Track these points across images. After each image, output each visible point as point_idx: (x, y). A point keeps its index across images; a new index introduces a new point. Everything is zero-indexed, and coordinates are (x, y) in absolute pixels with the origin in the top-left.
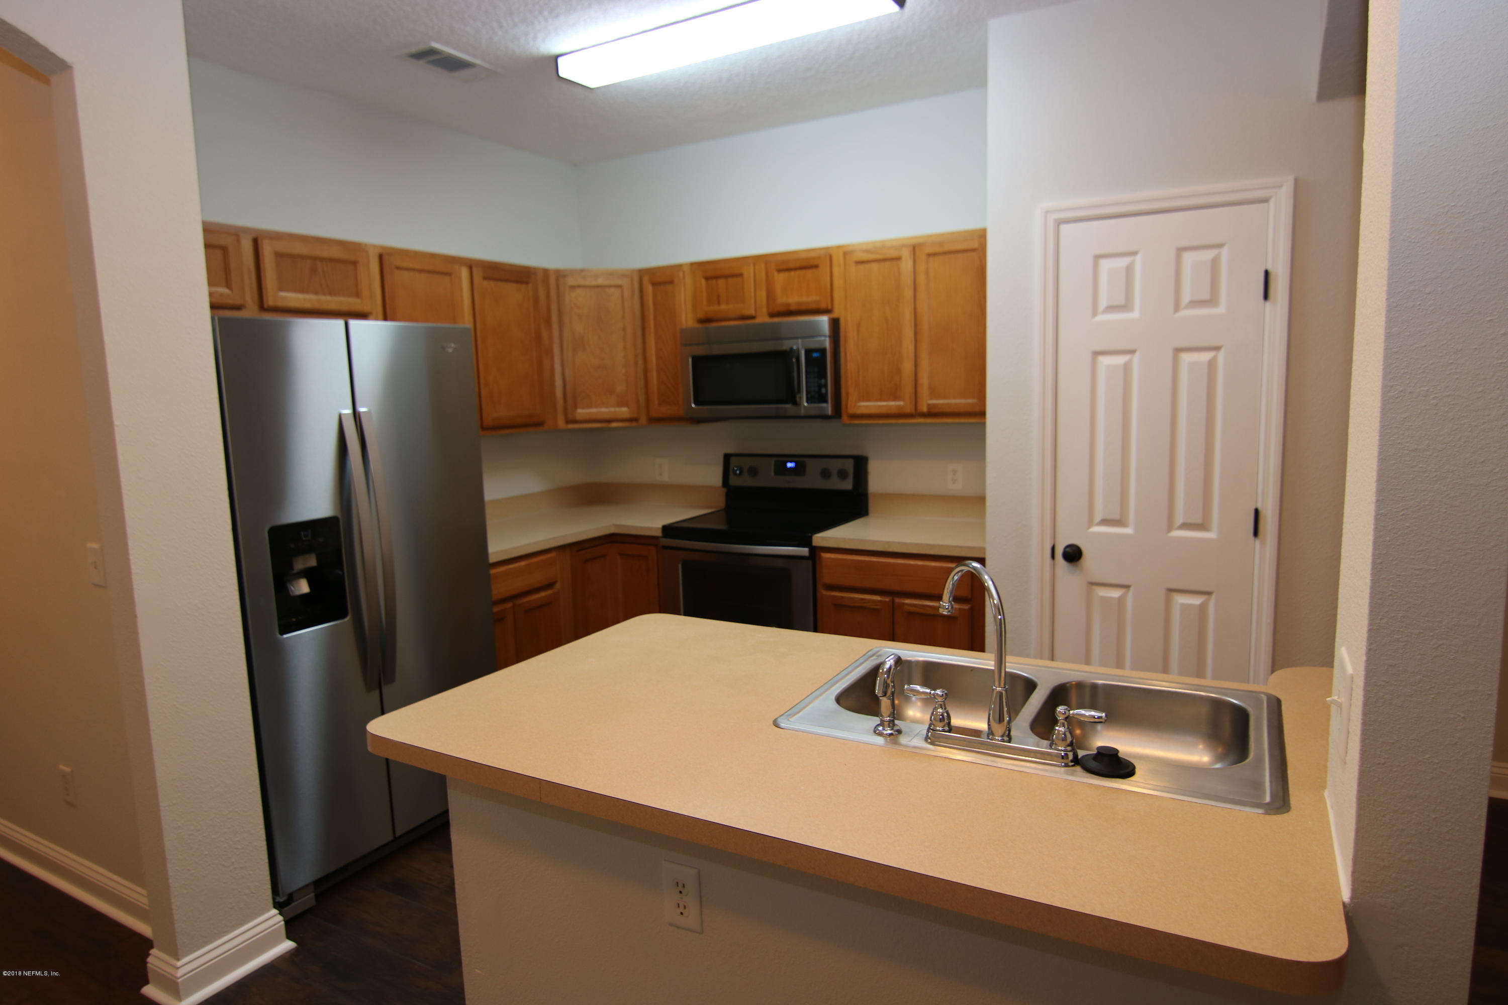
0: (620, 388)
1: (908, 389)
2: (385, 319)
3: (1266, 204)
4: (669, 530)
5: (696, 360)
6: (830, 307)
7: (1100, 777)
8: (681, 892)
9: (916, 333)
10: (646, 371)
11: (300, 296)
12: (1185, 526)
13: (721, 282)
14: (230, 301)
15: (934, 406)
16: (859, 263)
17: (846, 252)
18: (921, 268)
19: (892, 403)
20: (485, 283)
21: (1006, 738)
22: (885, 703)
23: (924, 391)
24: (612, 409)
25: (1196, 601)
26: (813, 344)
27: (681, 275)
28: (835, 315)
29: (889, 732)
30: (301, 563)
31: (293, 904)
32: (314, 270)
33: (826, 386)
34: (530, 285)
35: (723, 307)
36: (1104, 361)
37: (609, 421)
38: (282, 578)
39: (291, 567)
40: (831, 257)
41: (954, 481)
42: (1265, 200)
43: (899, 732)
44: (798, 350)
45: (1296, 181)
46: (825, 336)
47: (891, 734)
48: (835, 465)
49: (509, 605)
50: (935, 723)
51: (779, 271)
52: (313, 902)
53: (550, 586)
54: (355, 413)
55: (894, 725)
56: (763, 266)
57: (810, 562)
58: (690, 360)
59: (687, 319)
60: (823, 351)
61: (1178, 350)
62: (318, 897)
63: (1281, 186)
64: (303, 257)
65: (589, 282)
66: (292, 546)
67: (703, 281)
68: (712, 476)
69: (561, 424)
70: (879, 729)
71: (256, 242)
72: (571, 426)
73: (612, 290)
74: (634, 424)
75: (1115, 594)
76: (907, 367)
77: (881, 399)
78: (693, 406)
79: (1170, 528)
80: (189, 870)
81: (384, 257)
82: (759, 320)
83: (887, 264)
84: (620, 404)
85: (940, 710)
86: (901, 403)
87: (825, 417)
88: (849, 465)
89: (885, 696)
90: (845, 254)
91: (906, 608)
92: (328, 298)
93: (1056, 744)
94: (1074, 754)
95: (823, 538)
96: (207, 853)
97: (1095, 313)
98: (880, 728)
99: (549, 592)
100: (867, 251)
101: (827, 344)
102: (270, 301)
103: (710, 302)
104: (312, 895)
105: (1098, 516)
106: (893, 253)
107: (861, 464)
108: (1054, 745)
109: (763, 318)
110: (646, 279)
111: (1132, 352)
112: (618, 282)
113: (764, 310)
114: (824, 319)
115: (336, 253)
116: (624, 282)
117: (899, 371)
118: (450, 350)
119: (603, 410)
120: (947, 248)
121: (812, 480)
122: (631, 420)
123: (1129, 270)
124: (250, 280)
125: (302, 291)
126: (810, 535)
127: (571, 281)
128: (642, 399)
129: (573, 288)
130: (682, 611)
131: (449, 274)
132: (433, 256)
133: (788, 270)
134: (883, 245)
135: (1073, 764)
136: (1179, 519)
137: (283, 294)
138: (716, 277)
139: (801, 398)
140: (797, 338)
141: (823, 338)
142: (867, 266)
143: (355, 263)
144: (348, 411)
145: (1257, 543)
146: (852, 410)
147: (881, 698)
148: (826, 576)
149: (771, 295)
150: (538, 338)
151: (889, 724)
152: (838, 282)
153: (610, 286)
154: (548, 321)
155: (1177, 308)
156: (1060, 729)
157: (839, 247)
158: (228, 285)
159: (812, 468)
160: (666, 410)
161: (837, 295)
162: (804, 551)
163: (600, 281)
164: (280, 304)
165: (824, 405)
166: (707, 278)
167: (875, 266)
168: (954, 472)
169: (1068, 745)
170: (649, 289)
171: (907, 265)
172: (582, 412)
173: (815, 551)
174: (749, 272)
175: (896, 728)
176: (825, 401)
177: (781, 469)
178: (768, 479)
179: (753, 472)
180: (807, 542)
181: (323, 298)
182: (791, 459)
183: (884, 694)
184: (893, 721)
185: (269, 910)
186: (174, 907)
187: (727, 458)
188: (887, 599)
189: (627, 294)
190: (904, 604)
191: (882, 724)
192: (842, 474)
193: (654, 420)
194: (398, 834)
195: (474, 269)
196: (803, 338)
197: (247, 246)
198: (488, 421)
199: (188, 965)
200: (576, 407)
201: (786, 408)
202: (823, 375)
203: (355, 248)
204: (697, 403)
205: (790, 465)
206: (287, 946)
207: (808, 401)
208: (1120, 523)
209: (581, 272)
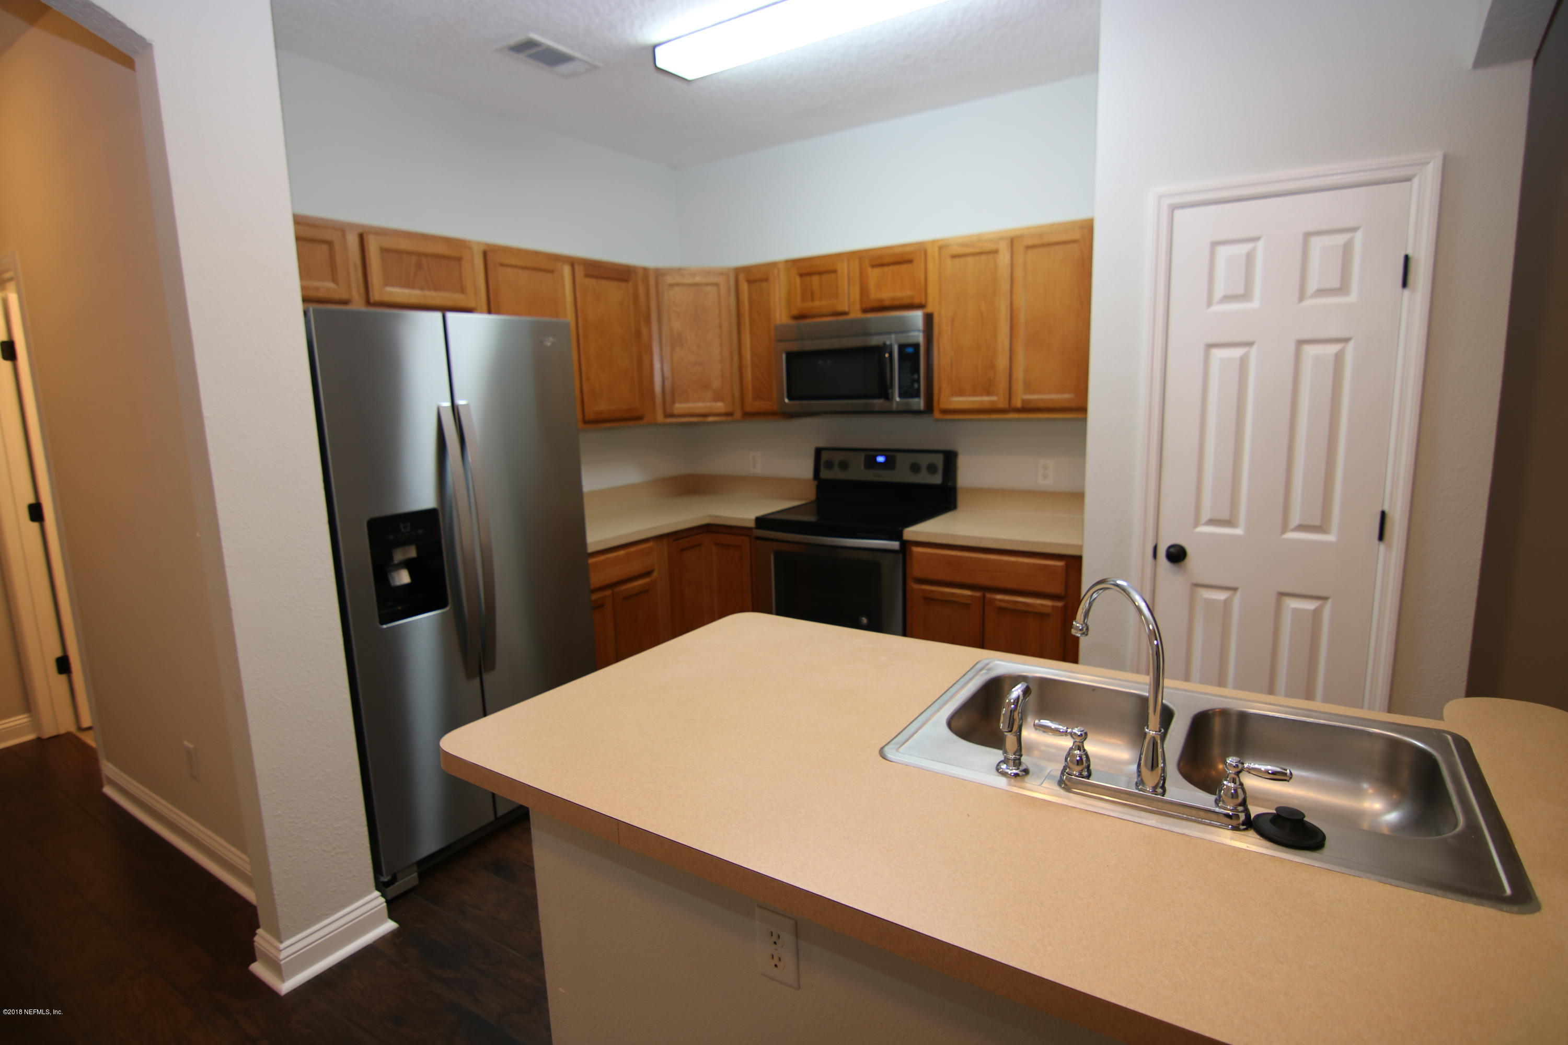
0: (716, 383)
1: (1002, 384)
2: (490, 312)
3: (1408, 183)
4: (762, 522)
5: (791, 356)
6: (923, 302)
7: (1284, 848)
8: (775, 943)
9: (1012, 327)
10: (741, 367)
11: (406, 291)
12: (1301, 528)
13: (815, 279)
14: (336, 296)
15: (1029, 401)
16: (954, 257)
17: (942, 246)
18: (1019, 260)
19: (986, 399)
20: (587, 281)
21: (1160, 790)
22: (1010, 739)
23: (1019, 386)
24: (709, 404)
25: (1310, 605)
26: (904, 339)
27: (776, 272)
28: (929, 309)
29: (1014, 771)
30: (399, 556)
31: (397, 884)
32: (419, 266)
33: (918, 381)
34: (630, 284)
35: (817, 303)
36: (1217, 354)
37: (704, 415)
38: (382, 570)
39: (391, 559)
40: (925, 252)
41: (1045, 477)
42: (1408, 179)
43: (1026, 771)
44: (891, 346)
45: (1445, 157)
46: (919, 331)
47: (1016, 775)
48: (924, 460)
49: (608, 593)
50: (1071, 765)
51: (873, 266)
52: (416, 882)
53: (648, 574)
54: (454, 405)
55: (1020, 764)
56: (857, 262)
57: (901, 556)
58: (784, 356)
59: (781, 315)
60: (916, 346)
61: (1301, 343)
62: (421, 876)
63: (1428, 163)
64: (409, 253)
65: (687, 280)
66: (391, 537)
67: (798, 279)
68: (803, 469)
69: (660, 417)
70: (1002, 767)
71: (361, 238)
72: (669, 420)
73: (709, 289)
74: (729, 418)
75: (1221, 596)
76: (1002, 361)
77: (974, 393)
78: (786, 400)
79: (1284, 529)
80: (290, 856)
81: (489, 254)
82: (852, 316)
83: (984, 258)
84: (716, 399)
85: (1077, 752)
86: (994, 398)
87: (918, 413)
88: (939, 460)
89: (1011, 731)
90: (940, 248)
91: (998, 603)
92: (433, 293)
93: (1224, 802)
94: (1246, 815)
95: (913, 532)
96: (307, 839)
97: (1209, 304)
98: (1004, 766)
99: (647, 580)
100: (963, 245)
101: (920, 338)
102: (376, 296)
103: (804, 299)
104: (416, 874)
105: (1206, 515)
106: (990, 247)
107: (950, 458)
108: (1221, 803)
109: (856, 314)
110: (742, 277)
111: (1250, 344)
112: (715, 280)
113: (857, 306)
114: (917, 316)
115: (441, 249)
116: (721, 280)
117: (993, 366)
118: (549, 344)
119: (700, 405)
120: (1046, 240)
121: (901, 474)
122: (727, 414)
123: (1250, 258)
124: (356, 276)
125: (408, 286)
126: (900, 529)
127: (669, 279)
128: (737, 394)
129: (672, 286)
130: (774, 610)
131: (552, 271)
132: (536, 254)
133: (883, 265)
134: (979, 239)
135: (1244, 827)
136: (1295, 519)
137: (389, 289)
138: (810, 274)
139: (893, 394)
140: (890, 333)
141: (916, 334)
142: (963, 260)
143: (459, 259)
144: (447, 404)
145: (1382, 547)
146: (944, 405)
147: (1006, 733)
148: (917, 570)
149: (864, 291)
150: (638, 334)
151: (1014, 763)
152: (933, 276)
153: (707, 284)
154: (648, 319)
156: (1229, 784)
157: (934, 242)
158: (335, 280)
159: (903, 463)
160: (759, 405)
161: (931, 290)
162: (895, 545)
163: (698, 279)
164: (386, 299)
165: (916, 400)
166: (801, 275)
167: (971, 260)
168: (1045, 468)
169: (1240, 805)
170: (744, 287)
171: (1004, 258)
172: (679, 407)
173: (906, 545)
174: (843, 268)
175: (1022, 768)
176: (918, 396)
177: (871, 463)
178: (858, 472)
179: (844, 465)
180: (898, 536)
181: (428, 293)
182: (882, 453)
183: (1010, 729)
184: (1020, 759)
185: (371, 892)
186: (275, 892)
187: (818, 452)
188: (978, 594)
189: (723, 291)
190: (995, 600)
191: (1005, 761)
192: (932, 469)
193: (749, 415)
194: (500, 813)
195: (576, 267)
196: (896, 333)
197: (352, 241)
198: (590, 415)
199: (289, 948)
200: (673, 402)
201: (878, 403)
202: (916, 370)
203: (459, 245)
204: (790, 398)
205: (881, 459)
206: (390, 925)
207: (900, 396)
208: (1229, 523)
209: (679, 271)
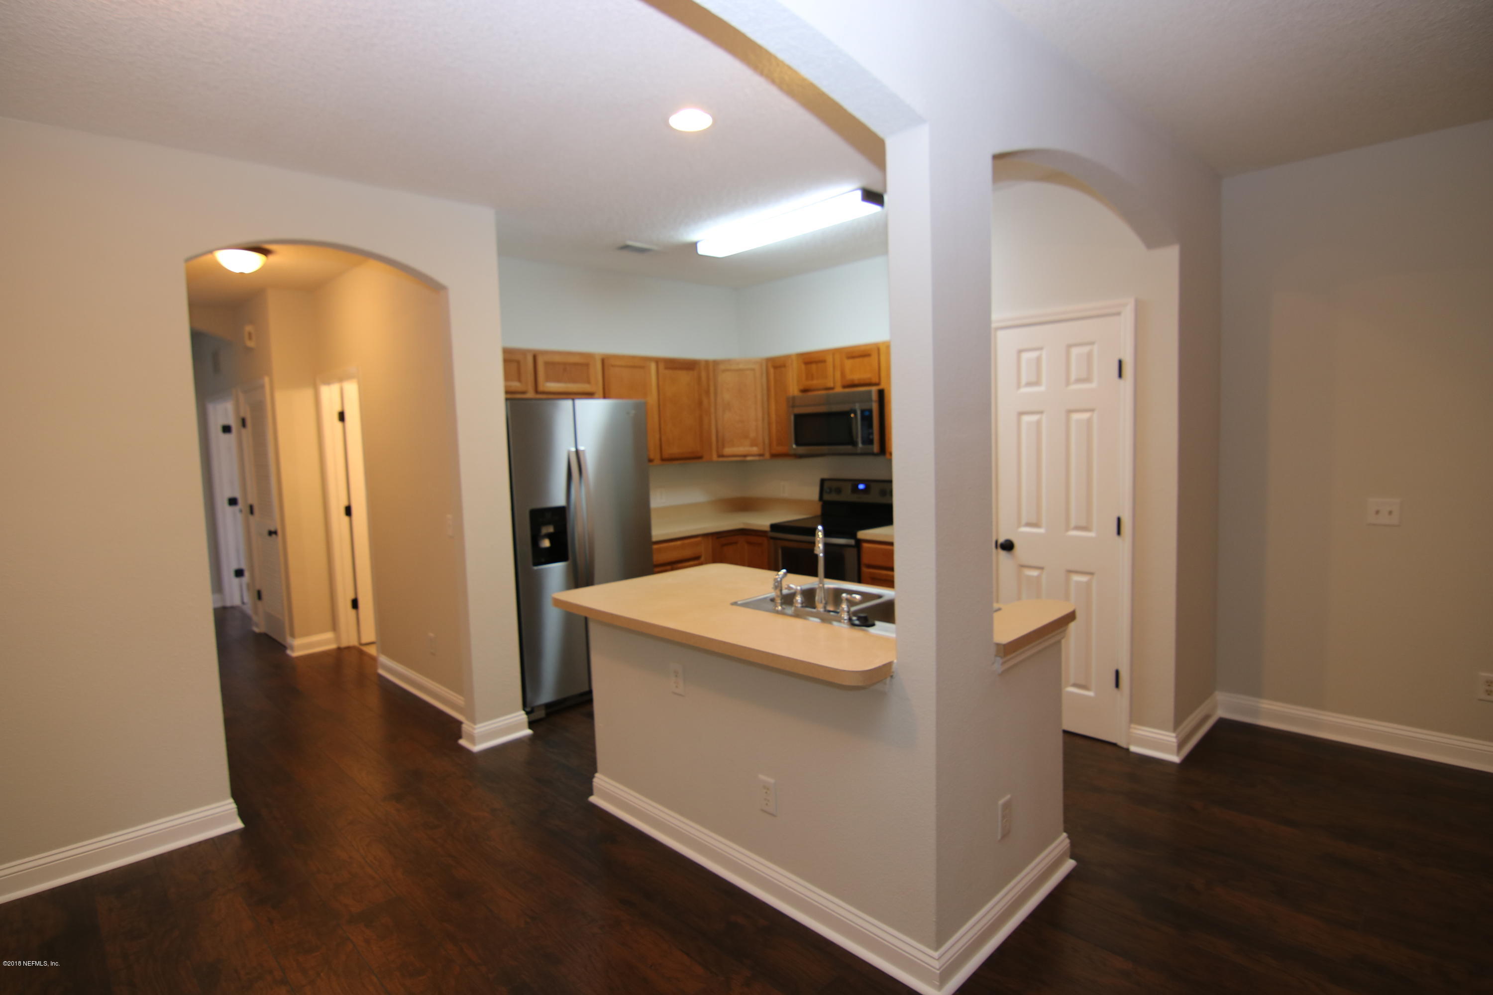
0: (753, 435)
2: (605, 396)
3: (1119, 317)
4: (774, 527)
5: (797, 417)
6: (878, 382)
7: (857, 626)
10: (770, 424)
12: (1077, 528)
13: (814, 366)
14: (520, 389)
20: (667, 371)
24: (747, 449)
25: (1085, 579)
26: (865, 406)
27: (790, 362)
28: (880, 387)
30: (544, 531)
31: (535, 713)
32: (565, 370)
33: (874, 434)
34: (696, 371)
35: (815, 382)
36: (1025, 418)
37: (745, 456)
38: (535, 538)
39: (541, 532)
40: (879, 350)
42: (1119, 314)
44: (857, 410)
45: (1137, 303)
46: (874, 401)
51: (848, 358)
53: (697, 558)
54: (577, 452)
56: (838, 355)
57: (856, 548)
58: (793, 417)
59: (793, 390)
60: (872, 411)
61: (1069, 412)
63: (1127, 305)
64: (559, 363)
65: (734, 367)
66: (542, 520)
67: (803, 366)
68: (812, 493)
69: (715, 458)
71: (535, 358)
72: (721, 459)
73: (749, 372)
74: (761, 458)
75: (1035, 573)
78: (794, 446)
79: (1068, 529)
81: (605, 361)
82: (836, 390)
84: (752, 445)
87: (873, 454)
88: (881, 487)
90: (888, 347)
92: (572, 386)
95: (866, 534)
97: (1019, 386)
99: (696, 562)
101: (875, 406)
102: (541, 389)
103: (807, 379)
105: (1024, 521)
109: (839, 389)
110: (769, 364)
111: (1041, 413)
112: (752, 367)
113: (840, 384)
114: (874, 390)
115: (578, 360)
116: (756, 367)
118: (633, 415)
119: (742, 449)
121: (873, 498)
122: (759, 456)
123: (1039, 359)
124: (531, 378)
125: (558, 380)
126: (857, 532)
127: (722, 367)
128: (767, 441)
129: (724, 371)
131: (643, 367)
132: (633, 358)
133: (854, 358)
136: (1073, 523)
137: (550, 385)
138: (810, 363)
139: (857, 442)
140: (857, 402)
141: (871, 403)
143: (588, 365)
144: (573, 449)
145: (1120, 540)
148: (865, 559)
149: (843, 374)
150: (700, 403)
151: (779, 604)
152: (883, 366)
153: (747, 370)
154: (708, 392)
155: (1068, 383)
157: (884, 344)
158: (519, 380)
159: (872, 489)
160: (779, 449)
161: (883, 374)
162: (852, 542)
163: (741, 366)
164: (546, 390)
165: (873, 446)
166: (805, 364)
170: (772, 371)
172: (728, 451)
173: (859, 542)
174: (830, 359)
176: (874, 444)
177: (855, 489)
178: (847, 496)
179: (839, 491)
180: (853, 536)
181: (569, 385)
182: (861, 483)
185: (520, 711)
187: (823, 481)
189: (758, 374)
193: (774, 456)
195: (660, 364)
196: (860, 402)
197: (529, 359)
198: (665, 455)
199: (480, 728)
200: (723, 447)
201: (849, 448)
202: (870, 426)
203: (589, 356)
204: (797, 444)
205: (861, 487)
206: (528, 732)
207: (864, 443)
208: (1036, 525)
209: (728, 361)
